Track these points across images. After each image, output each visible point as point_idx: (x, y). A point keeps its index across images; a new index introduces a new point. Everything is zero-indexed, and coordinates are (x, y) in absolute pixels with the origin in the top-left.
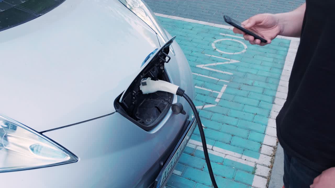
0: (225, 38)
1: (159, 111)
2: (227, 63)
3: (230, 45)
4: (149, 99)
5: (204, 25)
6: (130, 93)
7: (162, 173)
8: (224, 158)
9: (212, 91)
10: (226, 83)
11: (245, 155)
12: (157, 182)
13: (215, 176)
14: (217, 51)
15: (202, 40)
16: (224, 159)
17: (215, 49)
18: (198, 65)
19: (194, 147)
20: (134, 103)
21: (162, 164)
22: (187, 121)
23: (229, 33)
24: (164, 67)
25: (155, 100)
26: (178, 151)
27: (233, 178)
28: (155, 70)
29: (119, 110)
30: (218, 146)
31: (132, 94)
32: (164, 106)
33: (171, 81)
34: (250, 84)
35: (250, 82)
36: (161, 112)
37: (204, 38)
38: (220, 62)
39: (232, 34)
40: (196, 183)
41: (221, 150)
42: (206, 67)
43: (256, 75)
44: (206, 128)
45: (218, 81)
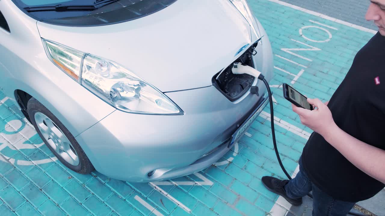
0: (313, 25)
1: (243, 88)
2: (309, 49)
3: (316, 33)
4: (237, 78)
5: (297, 10)
6: (224, 74)
7: (237, 132)
9: (289, 73)
10: (304, 69)
11: (305, 131)
12: (232, 137)
13: (277, 142)
14: (302, 37)
15: (291, 24)
16: (287, 131)
17: (301, 35)
18: (284, 48)
19: (265, 117)
20: (225, 81)
21: (238, 126)
22: (262, 98)
23: (318, 21)
24: (251, 56)
25: (241, 79)
26: (252, 118)
27: (291, 147)
28: (244, 57)
29: (214, 84)
30: (285, 120)
31: (226, 75)
32: (247, 85)
35: (325, 71)
36: (243, 89)
37: (293, 23)
38: (304, 48)
39: (320, 22)
40: (262, 144)
41: (287, 123)
42: (289, 51)
43: (333, 64)
44: (278, 104)
45: (297, 66)
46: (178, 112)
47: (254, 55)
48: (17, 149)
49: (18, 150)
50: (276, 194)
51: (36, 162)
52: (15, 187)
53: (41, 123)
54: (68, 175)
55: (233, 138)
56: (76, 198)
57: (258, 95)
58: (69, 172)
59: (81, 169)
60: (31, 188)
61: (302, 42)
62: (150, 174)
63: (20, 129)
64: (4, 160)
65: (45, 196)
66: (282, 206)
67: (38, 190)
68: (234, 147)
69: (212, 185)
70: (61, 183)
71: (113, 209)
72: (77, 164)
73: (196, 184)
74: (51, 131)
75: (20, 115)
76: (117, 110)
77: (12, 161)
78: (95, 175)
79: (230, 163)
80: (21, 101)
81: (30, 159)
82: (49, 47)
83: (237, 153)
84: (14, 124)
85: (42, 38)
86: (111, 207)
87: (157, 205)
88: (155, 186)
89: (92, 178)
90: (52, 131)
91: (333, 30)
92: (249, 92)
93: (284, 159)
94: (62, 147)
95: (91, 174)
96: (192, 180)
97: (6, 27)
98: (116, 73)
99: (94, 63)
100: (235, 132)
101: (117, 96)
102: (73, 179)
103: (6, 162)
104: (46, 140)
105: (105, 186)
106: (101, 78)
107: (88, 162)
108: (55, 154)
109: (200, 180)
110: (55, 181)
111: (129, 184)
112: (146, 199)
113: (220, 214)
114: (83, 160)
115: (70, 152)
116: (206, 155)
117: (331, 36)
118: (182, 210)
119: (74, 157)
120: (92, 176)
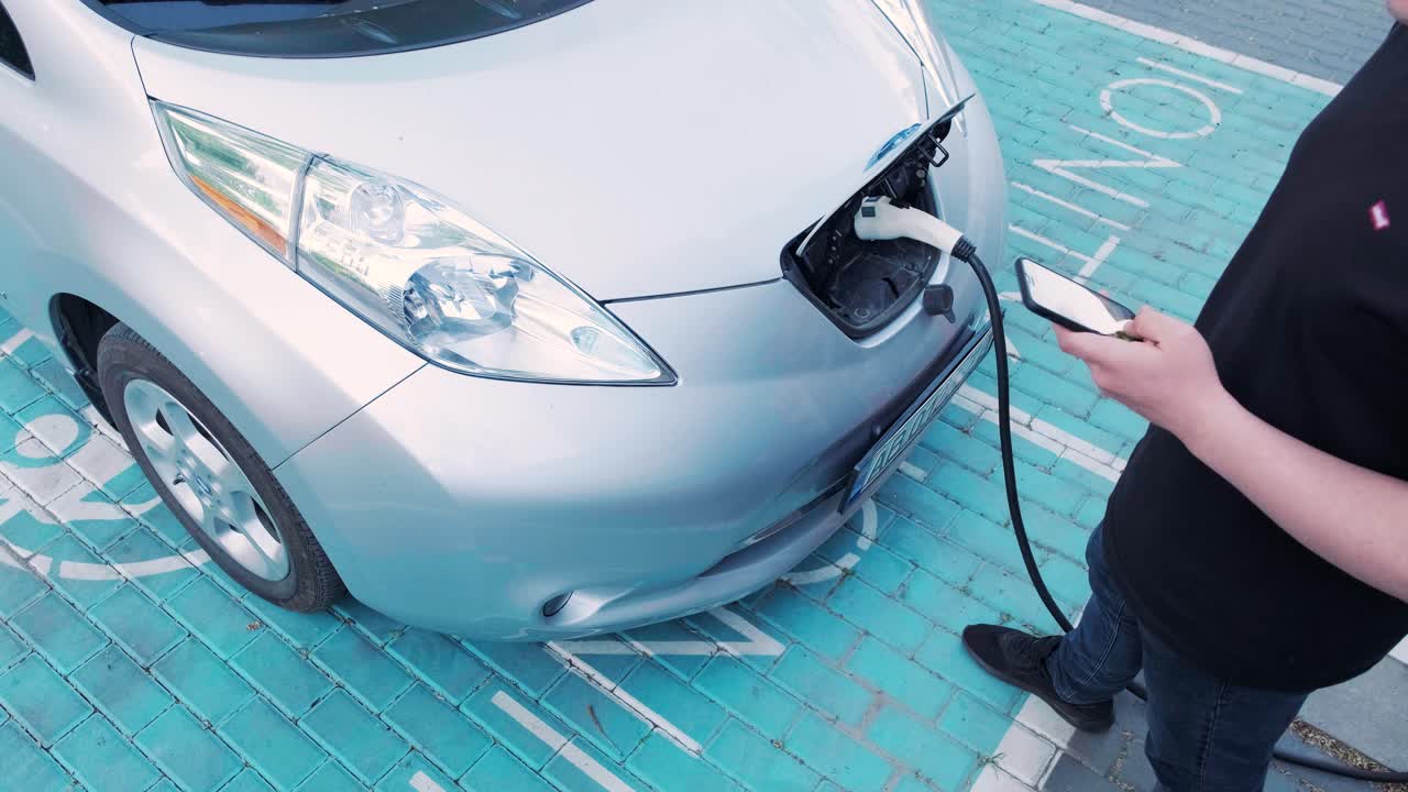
0: (1152, 77)
1: (894, 291)
2: (1139, 164)
3: (1162, 104)
4: (874, 254)
5: (1091, 22)
6: (826, 234)
7: (873, 454)
8: (1058, 455)
9: (1066, 251)
10: (1118, 233)
12: (857, 472)
13: (1020, 499)
14: (1112, 120)
15: (1072, 73)
16: (1058, 458)
17: (1109, 114)
18: (1040, 158)
19: (974, 409)
20: (831, 261)
21: (878, 431)
22: (966, 331)
23: (1172, 61)
24: (926, 172)
25: (887, 259)
26: (927, 406)
27: (1072, 516)
28: (901, 175)
29: (790, 274)
30: (1049, 419)
31: (830, 238)
32: (909, 281)
33: (939, 213)
34: (1197, 244)
35: (1197, 241)
36: (897, 294)
37: (1078, 68)
38: (1116, 158)
39: (1180, 66)
40: (963, 508)
41: (1054, 431)
42: (1064, 168)
43: (1224, 218)
44: (1024, 361)
45: (1093, 221)
46: (656, 374)
47: (938, 165)
48: (59, 522)
49: (63, 525)
50: (1019, 690)
51: (128, 570)
52: (51, 661)
53: (146, 420)
54: (248, 616)
55: (860, 476)
56: (276, 701)
57: (952, 319)
58: (251, 607)
59: (297, 592)
60: (110, 663)
61: (1110, 136)
62: (551, 608)
63: (72, 450)
64: (11, 561)
65: (161, 691)
66: (1039, 731)
67: (137, 669)
68: (860, 513)
69: (778, 654)
70: (223, 648)
71: (412, 742)
72: (281, 574)
73: (719, 649)
74: (186, 452)
75: (75, 396)
76: (429, 365)
77: (41, 565)
78: (347, 616)
79: (847, 573)
80: (74, 339)
81: (106, 557)
82: (179, 133)
83: (874, 538)
84: (51, 430)
85: (154, 99)
86: (406, 735)
87: (577, 728)
88: (569, 657)
89: (336, 628)
90: (190, 452)
91: (1226, 93)
92: (916, 308)
93: (1044, 561)
94: (226, 513)
95: (331, 613)
96: (707, 635)
97: (19, 59)
98: (424, 228)
99: (345, 191)
100: (865, 453)
101: (428, 316)
102: (268, 629)
103: (17, 565)
104: (165, 487)
105: (385, 656)
106: (369, 245)
107: (320, 564)
108: (199, 537)
109: (738, 637)
110: (200, 636)
111: (472, 648)
112: (534, 706)
113: (807, 762)
114: (304, 555)
115: (256, 528)
116: (756, 541)
117: (1216, 116)
118: (668, 744)
119: (271, 547)
120: (339, 619)
